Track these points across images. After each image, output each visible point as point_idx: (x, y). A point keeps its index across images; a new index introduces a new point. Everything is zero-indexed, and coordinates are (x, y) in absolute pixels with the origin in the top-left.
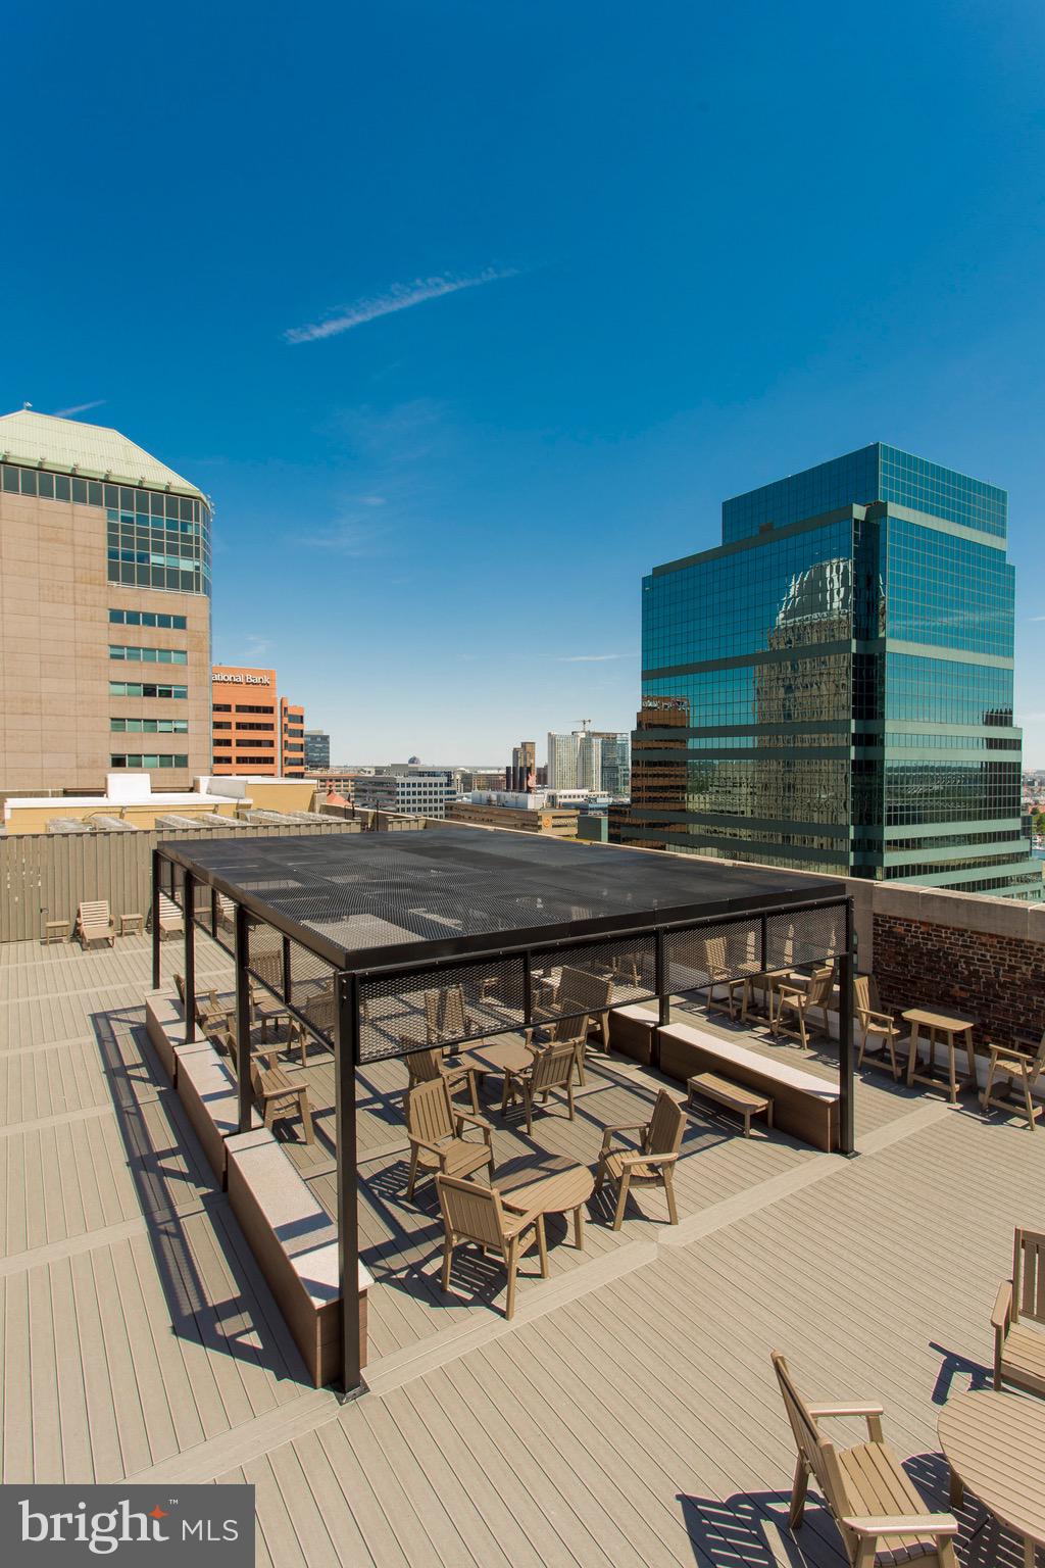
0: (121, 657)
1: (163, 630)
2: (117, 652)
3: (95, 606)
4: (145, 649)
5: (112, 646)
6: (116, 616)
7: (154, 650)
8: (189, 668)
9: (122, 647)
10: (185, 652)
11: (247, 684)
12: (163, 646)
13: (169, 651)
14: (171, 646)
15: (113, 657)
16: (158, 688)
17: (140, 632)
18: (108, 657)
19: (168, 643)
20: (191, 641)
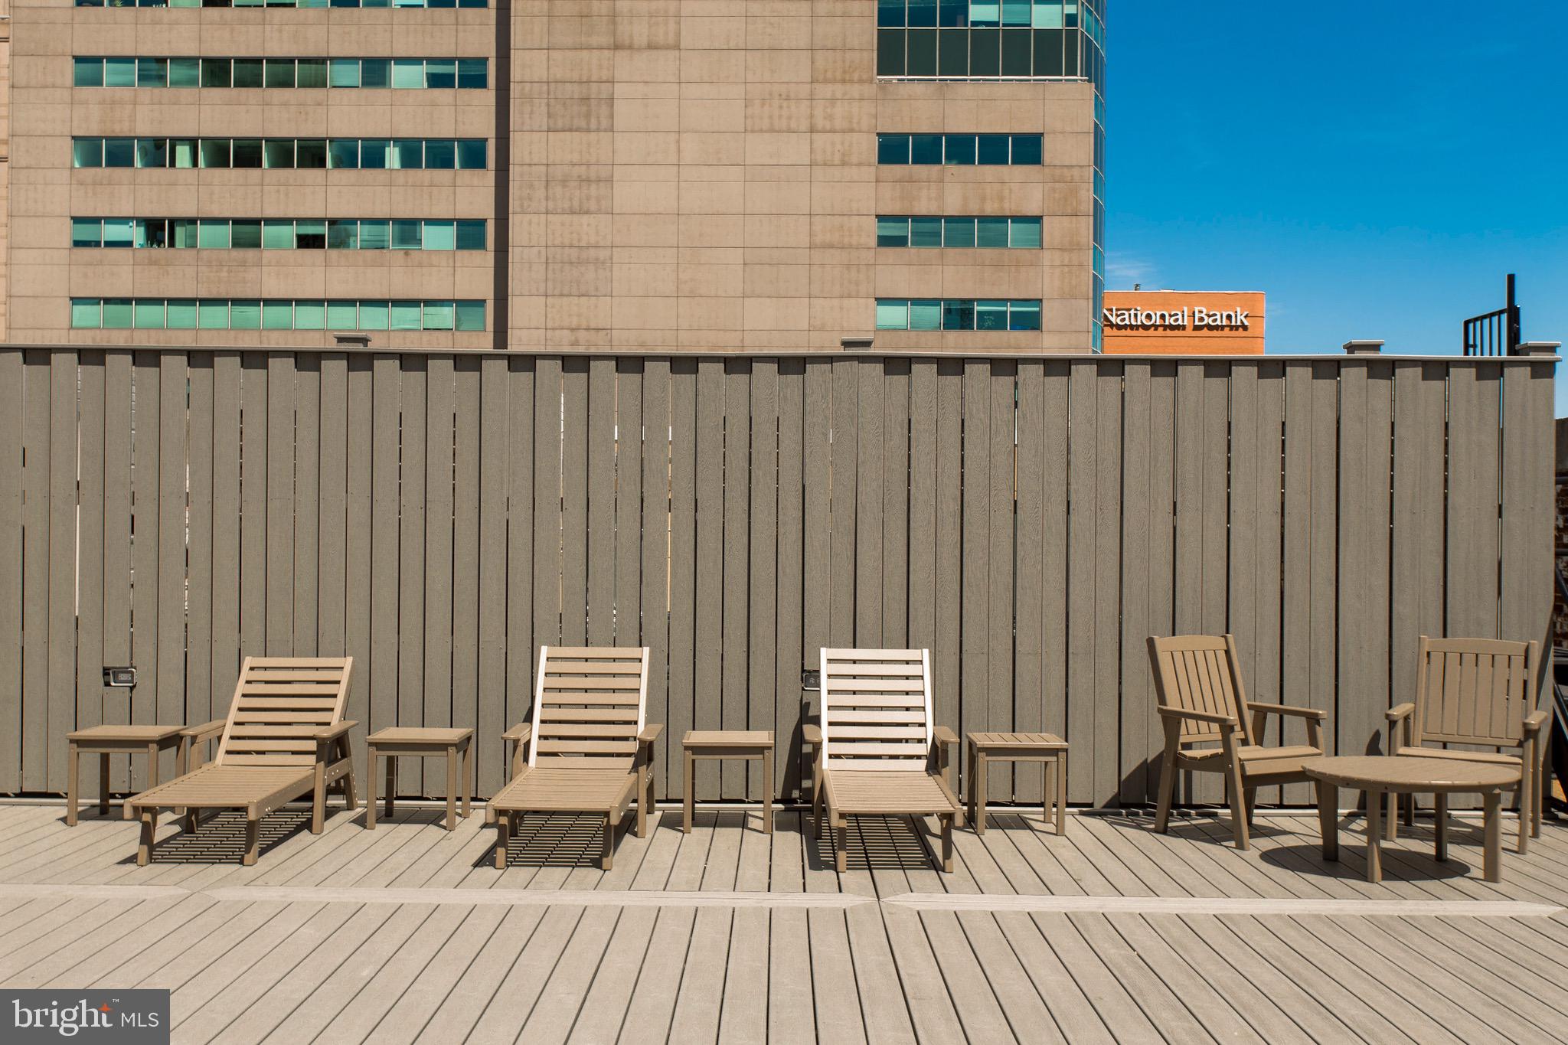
0: (899, 242)
1: (990, 171)
2: (893, 229)
3: (852, 131)
4: (950, 219)
5: (881, 218)
6: (892, 149)
7: (969, 219)
8: (1046, 256)
9: (901, 219)
10: (1037, 220)
11: (1197, 328)
12: (990, 209)
13: (1002, 219)
14: (1009, 208)
15: (884, 241)
16: (977, 308)
17: (942, 181)
18: (873, 242)
19: (1001, 199)
20: (1054, 190)
